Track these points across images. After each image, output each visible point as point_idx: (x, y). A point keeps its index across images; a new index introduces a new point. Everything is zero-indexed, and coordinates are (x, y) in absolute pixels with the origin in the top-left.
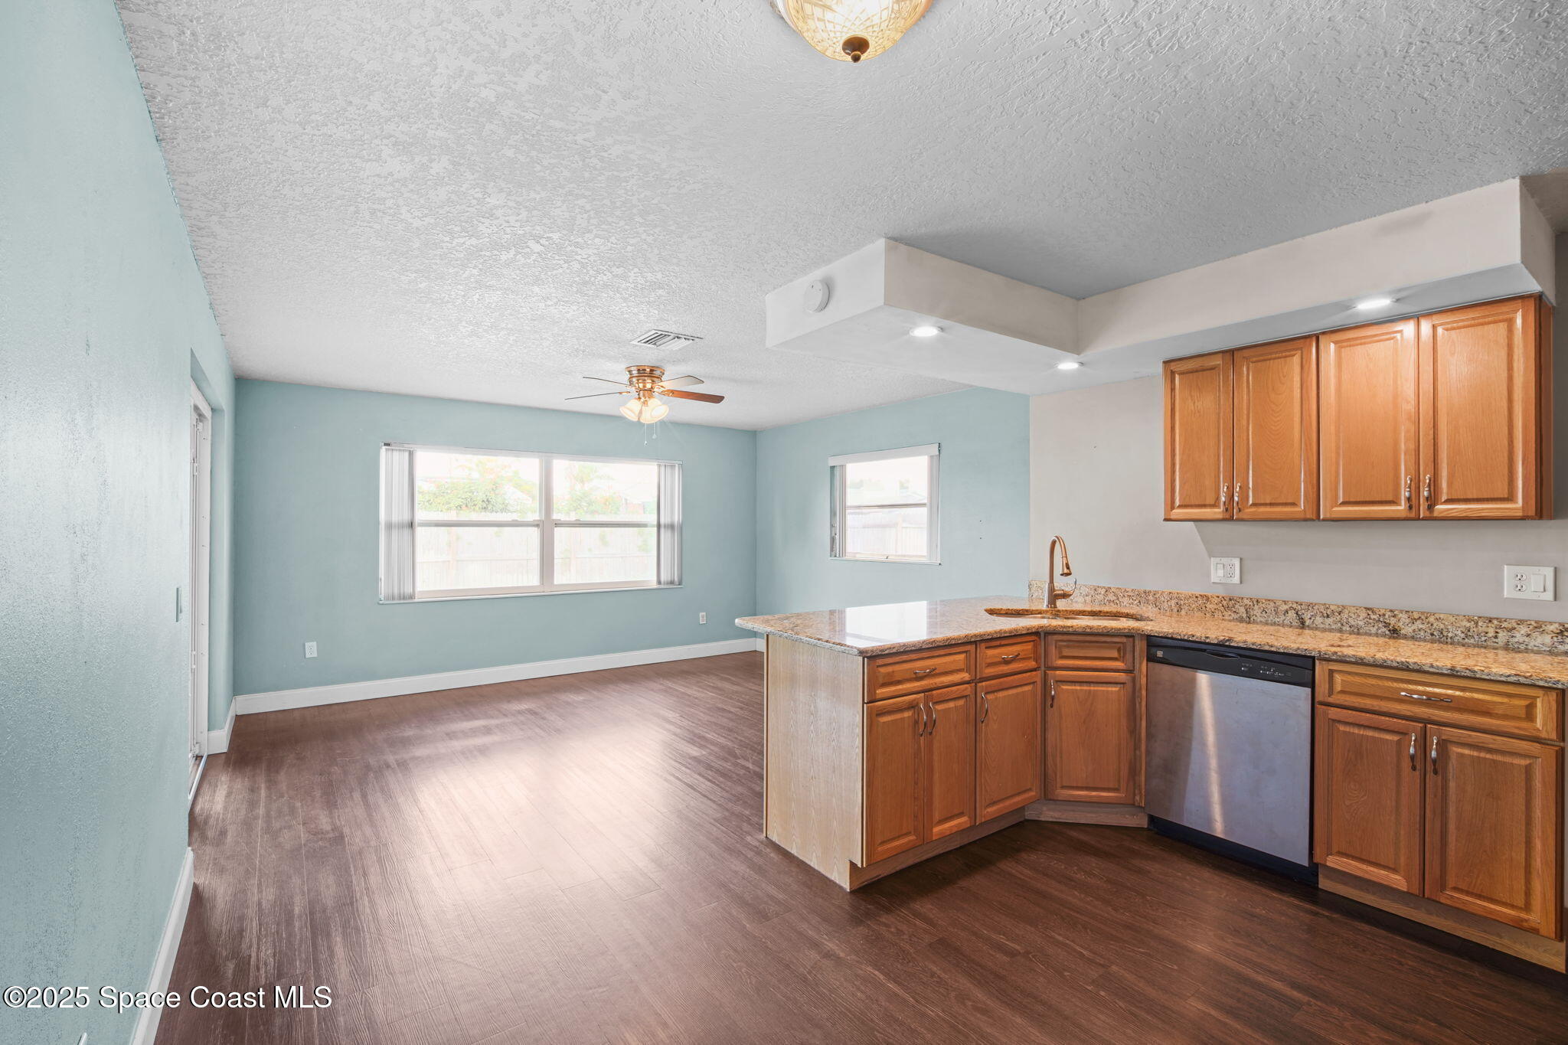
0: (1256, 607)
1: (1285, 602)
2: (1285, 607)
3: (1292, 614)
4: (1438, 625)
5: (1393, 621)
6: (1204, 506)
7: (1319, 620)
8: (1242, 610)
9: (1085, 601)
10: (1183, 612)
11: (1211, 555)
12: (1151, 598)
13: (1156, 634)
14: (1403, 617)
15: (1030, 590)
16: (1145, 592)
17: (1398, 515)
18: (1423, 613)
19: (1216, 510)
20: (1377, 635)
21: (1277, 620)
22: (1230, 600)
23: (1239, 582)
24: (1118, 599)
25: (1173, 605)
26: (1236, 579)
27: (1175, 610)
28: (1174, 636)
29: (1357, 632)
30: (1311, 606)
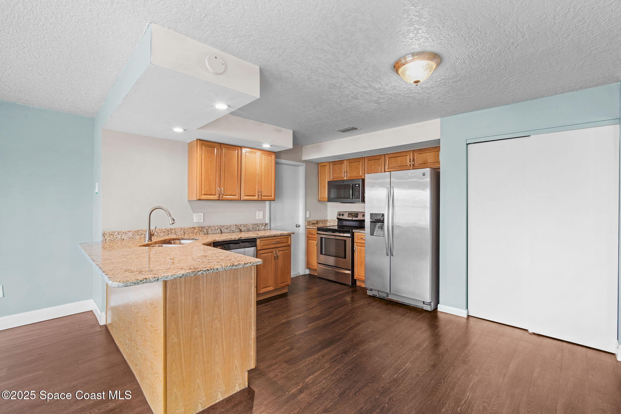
0: (210, 229)
1: (217, 226)
2: (217, 228)
3: (219, 229)
4: (248, 227)
5: (240, 228)
6: (211, 195)
7: (225, 230)
8: (206, 231)
9: (141, 238)
10: (186, 235)
11: (194, 212)
12: (173, 231)
13: (221, 241)
14: (242, 226)
15: (104, 237)
16: (171, 229)
17: (255, 199)
18: (246, 225)
19: (215, 196)
20: (237, 232)
21: (215, 232)
22: (202, 228)
23: (203, 221)
24: (158, 234)
25: (182, 233)
26: (202, 221)
27: (183, 234)
28: (226, 240)
29: (234, 232)
30: (224, 226)
